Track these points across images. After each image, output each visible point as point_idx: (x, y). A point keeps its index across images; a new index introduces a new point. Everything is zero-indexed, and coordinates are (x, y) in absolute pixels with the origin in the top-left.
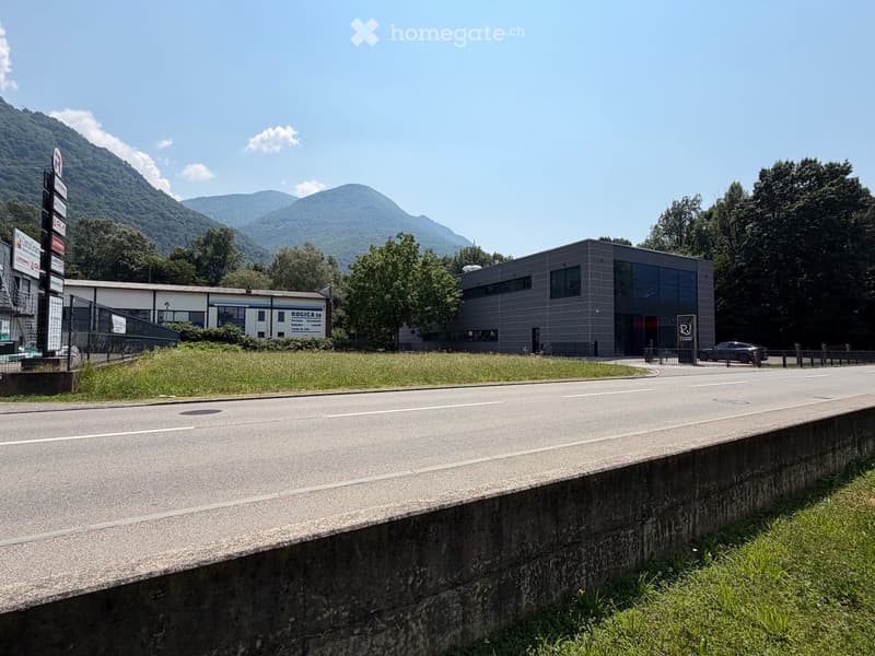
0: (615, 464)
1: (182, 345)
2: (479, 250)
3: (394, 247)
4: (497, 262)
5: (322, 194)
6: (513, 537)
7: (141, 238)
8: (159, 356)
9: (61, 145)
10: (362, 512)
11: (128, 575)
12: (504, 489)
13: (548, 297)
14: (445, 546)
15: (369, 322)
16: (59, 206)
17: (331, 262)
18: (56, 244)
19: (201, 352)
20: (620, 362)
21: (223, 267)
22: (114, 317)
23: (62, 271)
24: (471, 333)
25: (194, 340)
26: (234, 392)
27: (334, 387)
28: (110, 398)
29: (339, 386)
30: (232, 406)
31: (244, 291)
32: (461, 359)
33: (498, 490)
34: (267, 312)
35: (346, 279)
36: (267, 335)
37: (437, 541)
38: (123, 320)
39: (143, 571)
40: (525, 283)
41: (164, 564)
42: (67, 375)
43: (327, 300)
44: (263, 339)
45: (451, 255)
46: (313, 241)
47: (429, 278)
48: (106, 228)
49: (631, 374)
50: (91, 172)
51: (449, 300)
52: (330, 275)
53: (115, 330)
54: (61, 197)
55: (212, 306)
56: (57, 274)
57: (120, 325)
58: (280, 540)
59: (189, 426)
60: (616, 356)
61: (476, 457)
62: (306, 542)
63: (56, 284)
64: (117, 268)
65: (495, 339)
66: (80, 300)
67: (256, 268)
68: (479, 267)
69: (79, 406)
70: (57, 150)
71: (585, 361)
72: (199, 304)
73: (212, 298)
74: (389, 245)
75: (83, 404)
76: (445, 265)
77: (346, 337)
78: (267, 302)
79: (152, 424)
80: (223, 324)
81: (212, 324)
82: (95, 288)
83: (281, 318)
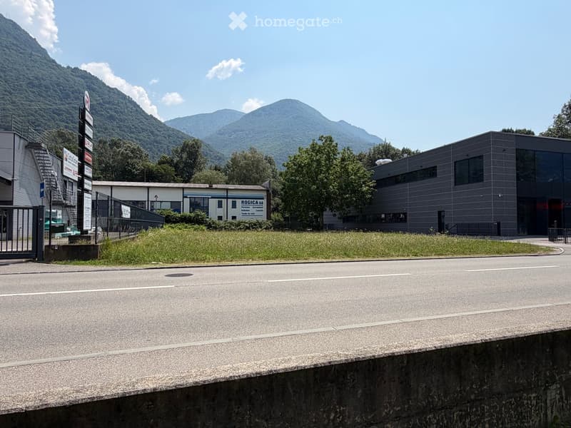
0: (517, 333)
1: (166, 226)
2: (389, 146)
3: (317, 148)
4: (406, 155)
5: (263, 109)
6: (420, 389)
7: (139, 150)
8: (151, 234)
9: (90, 89)
10: (293, 358)
11: (130, 390)
12: (411, 348)
13: (453, 184)
14: (360, 391)
15: (300, 207)
16: (89, 131)
17: (270, 161)
18: (88, 157)
19: (179, 231)
20: (522, 241)
21: (193, 169)
22: (123, 206)
23: (90, 175)
24: (383, 216)
25: (174, 223)
26: (201, 260)
27: (273, 259)
28: (122, 263)
29: (277, 258)
30: (200, 271)
31: (208, 186)
32: (375, 237)
33: (406, 349)
34: (224, 201)
35: (281, 174)
36: (224, 218)
37: (354, 387)
38: (129, 209)
39: (140, 387)
40: (431, 172)
41: (153, 384)
42: (95, 247)
43: (268, 191)
44: (221, 222)
45: (366, 151)
46: (256, 146)
47: (346, 170)
48: (115, 144)
49: (533, 251)
50: (107, 105)
51: (365, 189)
52: (270, 171)
53: (124, 216)
54: (89, 125)
55: (186, 197)
56: (88, 178)
57: (126, 212)
58: (231, 375)
59: (171, 285)
60: (518, 234)
61: (388, 319)
62: (251, 378)
63: (88, 184)
64: (125, 174)
65: (404, 220)
66: (104, 195)
67: (216, 169)
68: (390, 160)
69: (103, 268)
70: (86, 92)
71: (488, 240)
72: (177, 196)
73: (186, 192)
74: (313, 146)
75: (105, 267)
76: (360, 160)
77: (282, 220)
78: (223, 193)
79: (148, 282)
80: (194, 210)
81: (186, 210)
82: (112, 187)
83: (234, 206)
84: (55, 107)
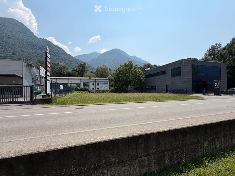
0: (194, 125)
1: (75, 92)
2: (150, 64)
4: (155, 67)
5: (107, 52)
6: (163, 144)
7: (65, 66)
8: (70, 95)
9: (48, 46)
10: (121, 134)
11: (67, 146)
12: (160, 131)
13: (171, 77)
14: (143, 145)
15: (120, 85)
16: (48, 60)
17: (110, 70)
18: (48, 69)
19: (79, 94)
20: (194, 95)
21: (84, 72)
22: (60, 85)
23: (49, 75)
24: (148, 87)
25: (78, 91)
26: (87, 103)
27: (112, 102)
28: (60, 104)
29: (113, 102)
30: (87, 107)
31: (89, 78)
32: (145, 95)
33: (158, 131)
34: (95, 83)
35: (114, 74)
36: (95, 89)
37: (141, 143)
38: (62, 86)
39: (70, 145)
40: (164, 73)
41: (74, 144)
42: (51, 99)
43: (109, 80)
44: (94, 90)
45: (142, 66)
46: (105, 65)
47: (136, 72)
48: (58, 64)
49: (198, 98)
50: (54, 51)
51: (142, 78)
52: (110, 73)
53: (61, 89)
54: (49, 58)
55: (82, 82)
56: (48, 76)
57: (62, 87)
58: (100, 140)
59: (78, 111)
60: (193, 93)
61: (151, 121)
62: (107, 141)
63: (48, 78)
64: (61, 74)
65: (155, 89)
66: (53, 81)
67: (92, 72)
68: (150, 69)
70: (48, 47)
71: (183, 95)
72: (79, 82)
73: (82, 80)
74: (125, 64)
75: (55, 106)
76: (140, 69)
77: (114, 89)
78: (94, 81)
79: (70, 111)
80: (84, 86)
81: (82, 86)
82: (56, 79)
83: (98, 85)
84: (36, 52)
